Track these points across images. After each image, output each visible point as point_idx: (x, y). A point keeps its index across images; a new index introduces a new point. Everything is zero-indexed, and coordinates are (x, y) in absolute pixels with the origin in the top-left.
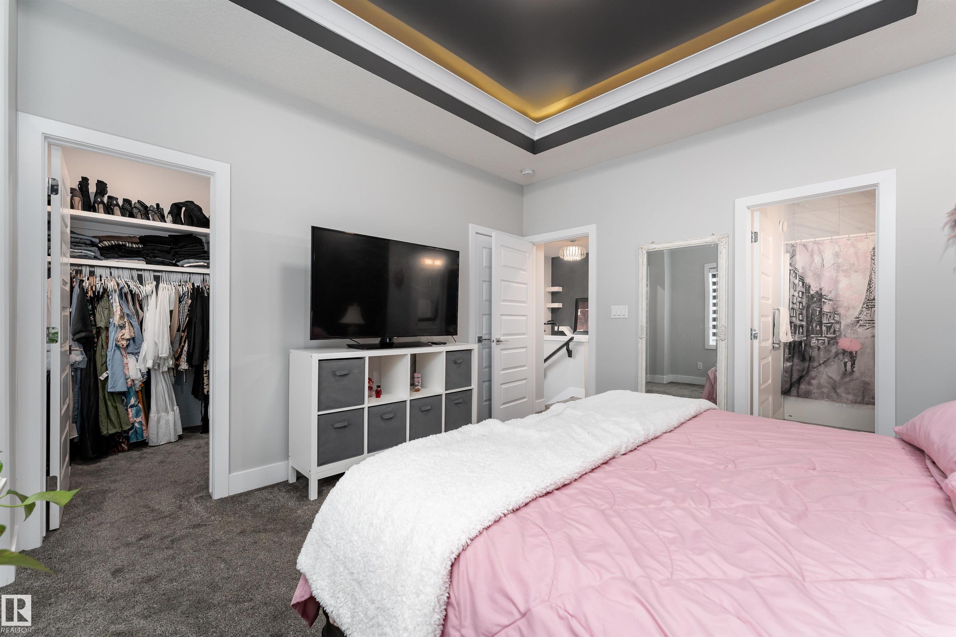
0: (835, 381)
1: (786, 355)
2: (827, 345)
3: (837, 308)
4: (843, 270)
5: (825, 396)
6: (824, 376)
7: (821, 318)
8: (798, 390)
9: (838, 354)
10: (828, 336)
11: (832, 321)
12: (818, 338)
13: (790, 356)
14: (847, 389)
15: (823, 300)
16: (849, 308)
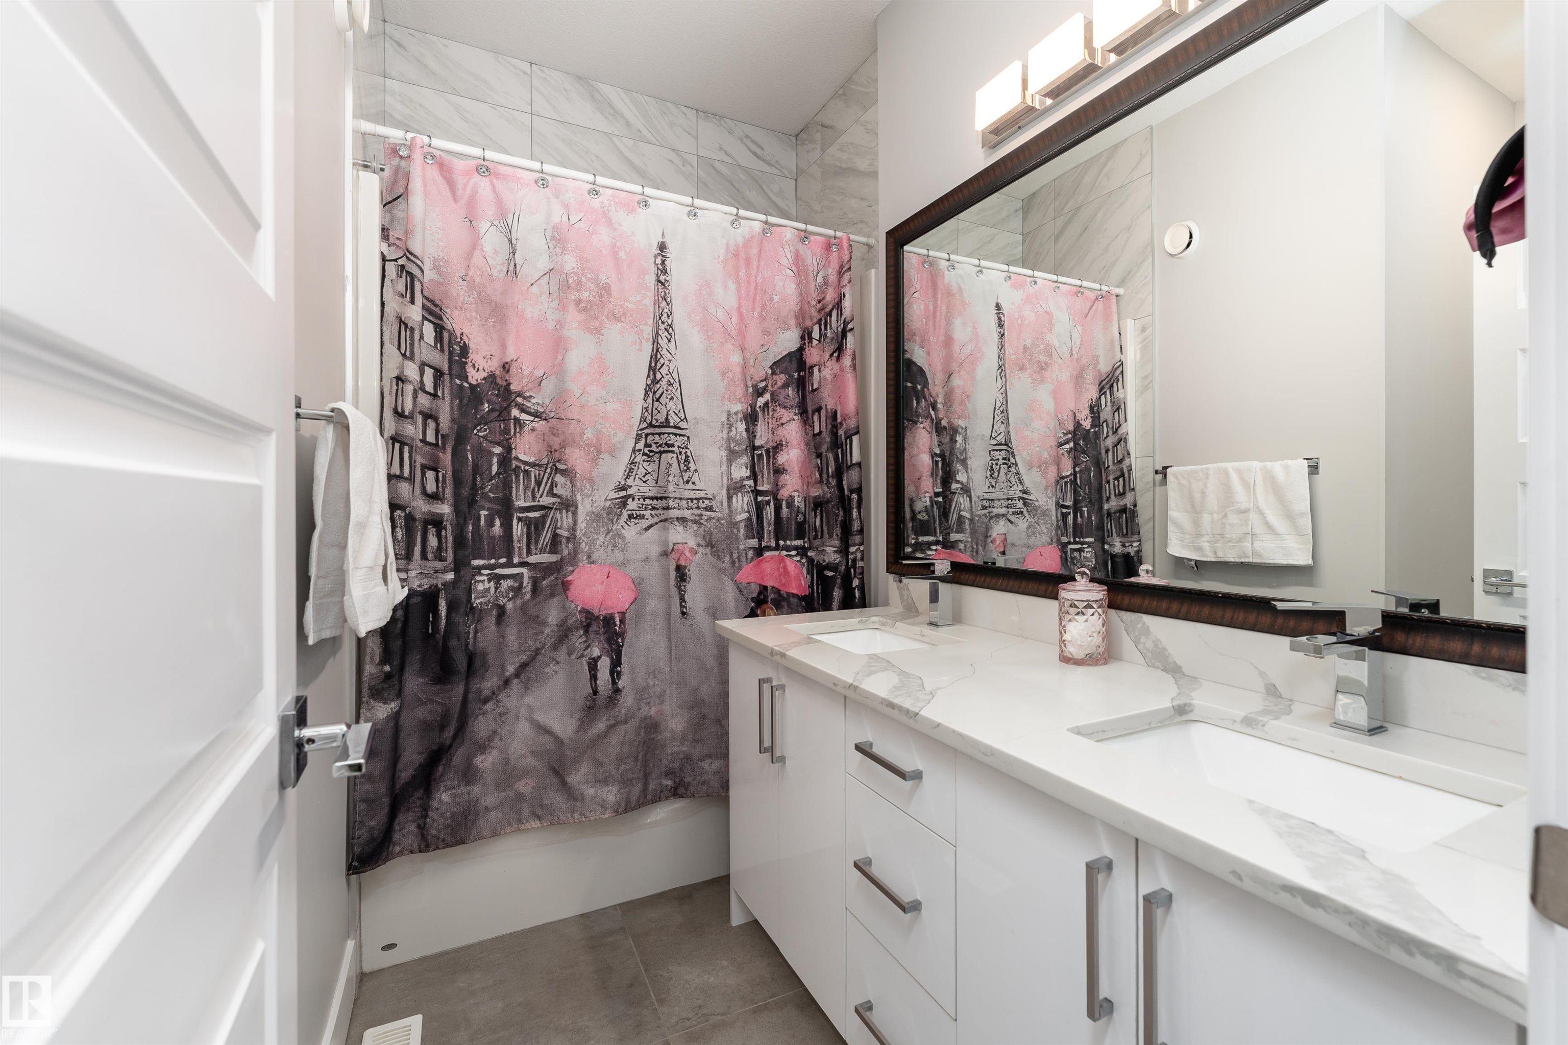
0: (559, 741)
1: (370, 669)
2: (528, 596)
3: (563, 446)
4: (578, 302)
5: (526, 811)
6: (524, 728)
7: (507, 485)
8: (426, 816)
9: (569, 629)
10: (532, 559)
11: (546, 501)
12: (498, 571)
13: (387, 668)
14: (598, 763)
15: (515, 412)
16: (599, 452)
